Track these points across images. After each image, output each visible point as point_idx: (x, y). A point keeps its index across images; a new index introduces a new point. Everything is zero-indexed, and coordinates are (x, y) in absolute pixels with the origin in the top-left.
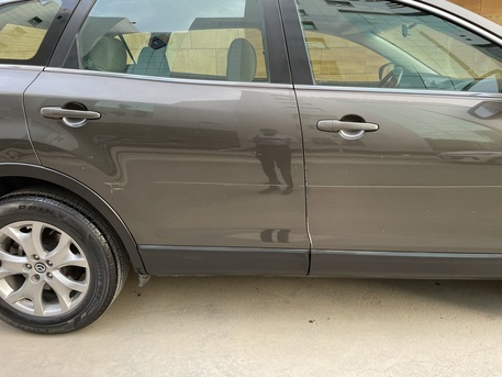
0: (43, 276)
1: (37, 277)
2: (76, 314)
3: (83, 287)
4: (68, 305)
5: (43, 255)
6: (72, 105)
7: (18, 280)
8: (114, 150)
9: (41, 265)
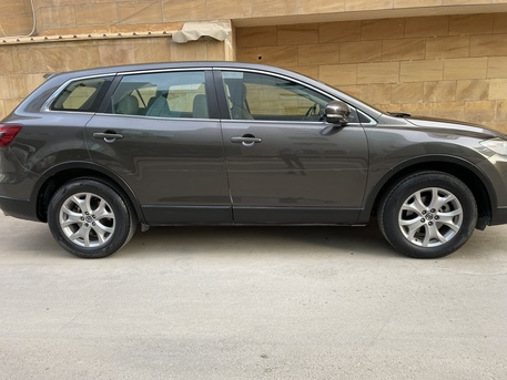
0: (90, 224)
1: (87, 225)
2: (107, 245)
3: (112, 230)
4: (103, 240)
5: (91, 212)
6: (109, 131)
7: (75, 227)
8: (135, 159)
9: (90, 218)
